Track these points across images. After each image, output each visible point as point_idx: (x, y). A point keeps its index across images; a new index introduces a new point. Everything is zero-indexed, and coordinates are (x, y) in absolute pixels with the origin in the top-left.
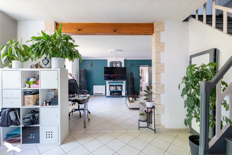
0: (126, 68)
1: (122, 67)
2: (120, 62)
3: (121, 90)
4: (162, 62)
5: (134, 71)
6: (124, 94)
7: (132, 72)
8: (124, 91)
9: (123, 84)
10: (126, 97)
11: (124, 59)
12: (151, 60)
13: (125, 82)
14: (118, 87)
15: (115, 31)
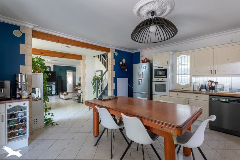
0: (55, 72)
1: (52, 71)
2: (50, 67)
3: (51, 90)
4: (85, 73)
5: (62, 74)
6: (53, 92)
7: (61, 75)
8: (54, 91)
9: (53, 85)
10: (55, 95)
11: (53, 64)
12: (75, 67)
13: (54, 83)
14: (48, 87)
15: (63, 56)
